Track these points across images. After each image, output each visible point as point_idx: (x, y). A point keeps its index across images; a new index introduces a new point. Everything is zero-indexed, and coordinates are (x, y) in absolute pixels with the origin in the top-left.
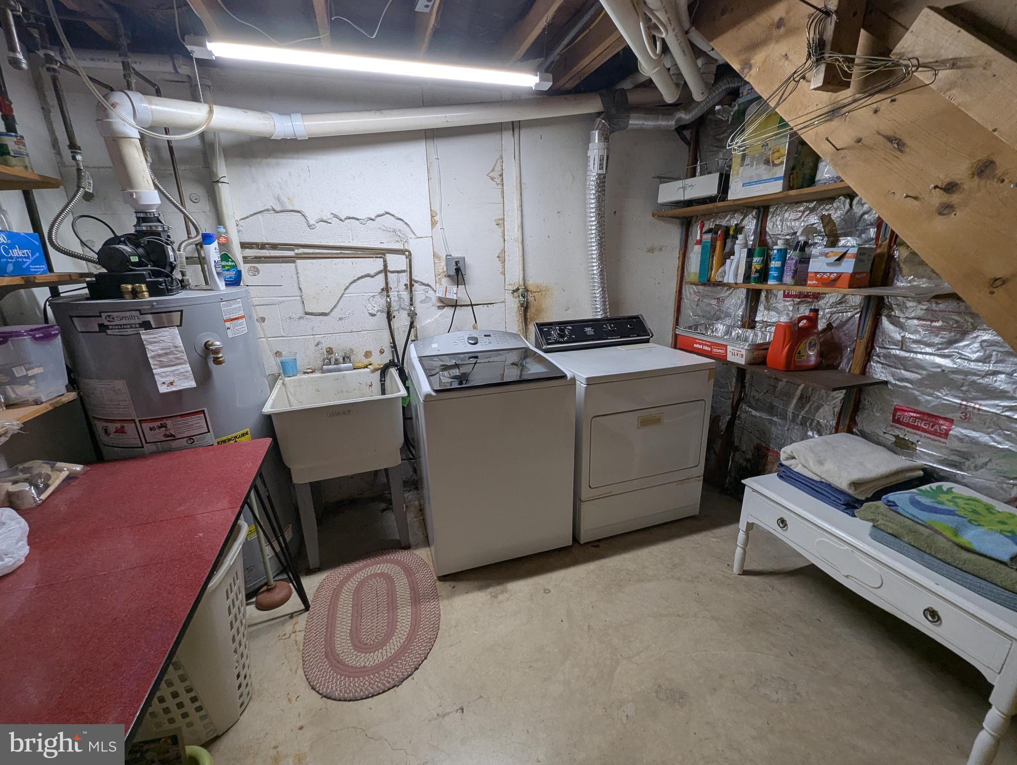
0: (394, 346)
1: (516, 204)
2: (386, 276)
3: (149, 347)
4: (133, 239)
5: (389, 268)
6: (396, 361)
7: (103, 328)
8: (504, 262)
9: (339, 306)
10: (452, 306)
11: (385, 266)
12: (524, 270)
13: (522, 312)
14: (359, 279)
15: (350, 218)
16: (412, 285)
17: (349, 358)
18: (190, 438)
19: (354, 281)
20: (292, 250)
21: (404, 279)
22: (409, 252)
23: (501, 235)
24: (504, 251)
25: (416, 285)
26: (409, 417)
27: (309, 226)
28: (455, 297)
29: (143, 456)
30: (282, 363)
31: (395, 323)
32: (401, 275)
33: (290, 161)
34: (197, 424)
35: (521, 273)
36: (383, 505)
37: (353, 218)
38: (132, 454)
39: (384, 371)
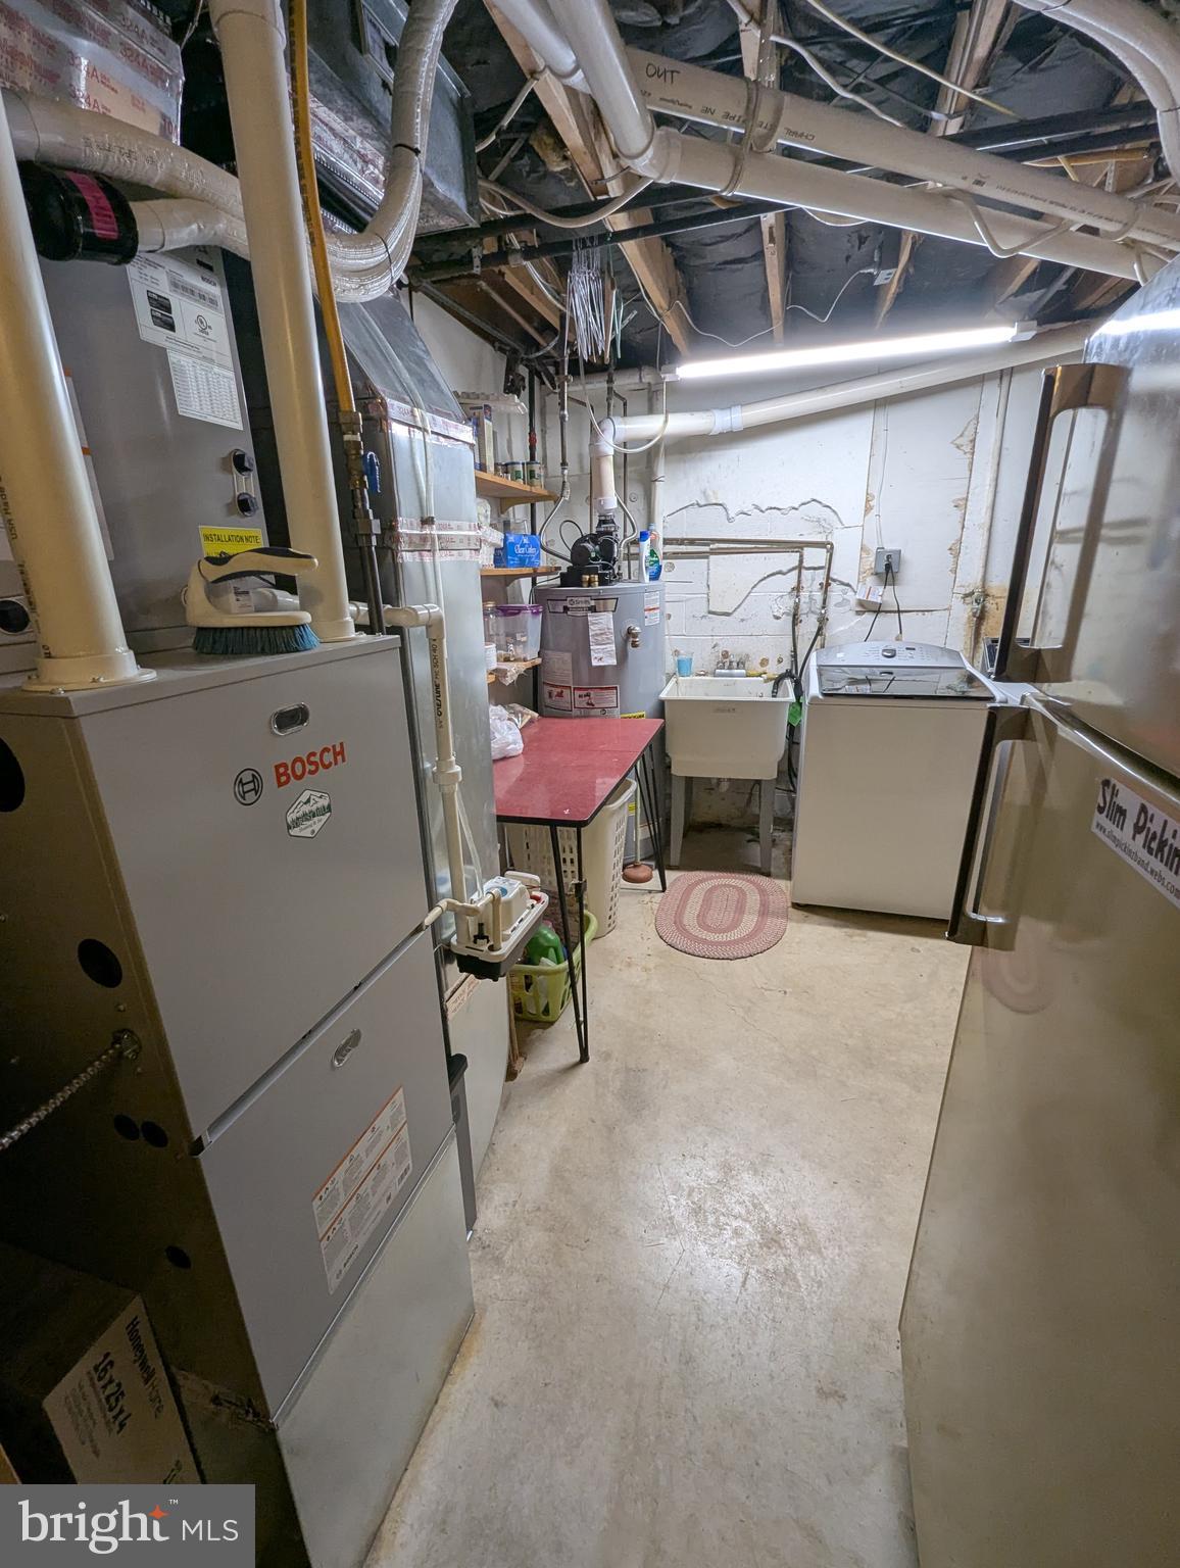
0: (795, 656)
1: (989, 476)
2: (800, 573)
3: (591, 627)
4: (593, 538)
5: (805, 564)
6: (794, 672)
7: (566, 609)
8: (957, 556)
9: (743, 605)
10: (874, 612)
11: (801, 561)
12: (986, 566)
13: (973, 624)
14: (768, 576)
15: (771, 508)
16: (828, 584)
17: (743, 664)
18: (603, 709)
19: (765, 578)
20: (708, 545)
21: (821, 576)
22: (832, 545)
23: (959, 519)
24: (960, 541)
25: (833, 584)
26: (796, 741)
27: (729, 519)
28: (879, 600)
29: (570, 717)
30: (679, 661)
31: (801, 629)
32: (817, 572)
33: (721, 453)
34: (611, 698)
35: (981, 570)
36: (750, 837)
37: (774, 508)
38: (563, 714)
39: (778, 681)
